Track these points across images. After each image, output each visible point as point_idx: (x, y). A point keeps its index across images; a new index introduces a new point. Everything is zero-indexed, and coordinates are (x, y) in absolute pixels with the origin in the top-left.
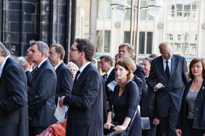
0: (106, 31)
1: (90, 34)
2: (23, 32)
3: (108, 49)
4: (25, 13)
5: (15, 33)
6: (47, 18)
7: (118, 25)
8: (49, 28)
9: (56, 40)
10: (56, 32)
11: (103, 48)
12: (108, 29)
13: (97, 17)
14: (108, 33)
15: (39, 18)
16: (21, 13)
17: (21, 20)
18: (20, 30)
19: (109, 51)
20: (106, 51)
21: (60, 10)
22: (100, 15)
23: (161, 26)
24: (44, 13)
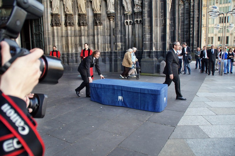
0: (211, 37)
1: (206, 38)
2: (185, 39)
3: (212, 43)
4: (185, 33)
5: (182, 39)
6: (192, 34)
7: (216, 35)
8: (193, 37)
9: (195, 41)
10: (195, 38)
11: (210, 43)
12: (212, 36)
13: (209, 33)
14: (212, 38)
15: (190, 34)
16: (184, 33)
17: (184, 35)
18: (184, 38)
19: (212, 44)
20: (211, 44)
21: (196, 31)
22: (209, 32)
23: (232, 34)
24: (191, 33)
